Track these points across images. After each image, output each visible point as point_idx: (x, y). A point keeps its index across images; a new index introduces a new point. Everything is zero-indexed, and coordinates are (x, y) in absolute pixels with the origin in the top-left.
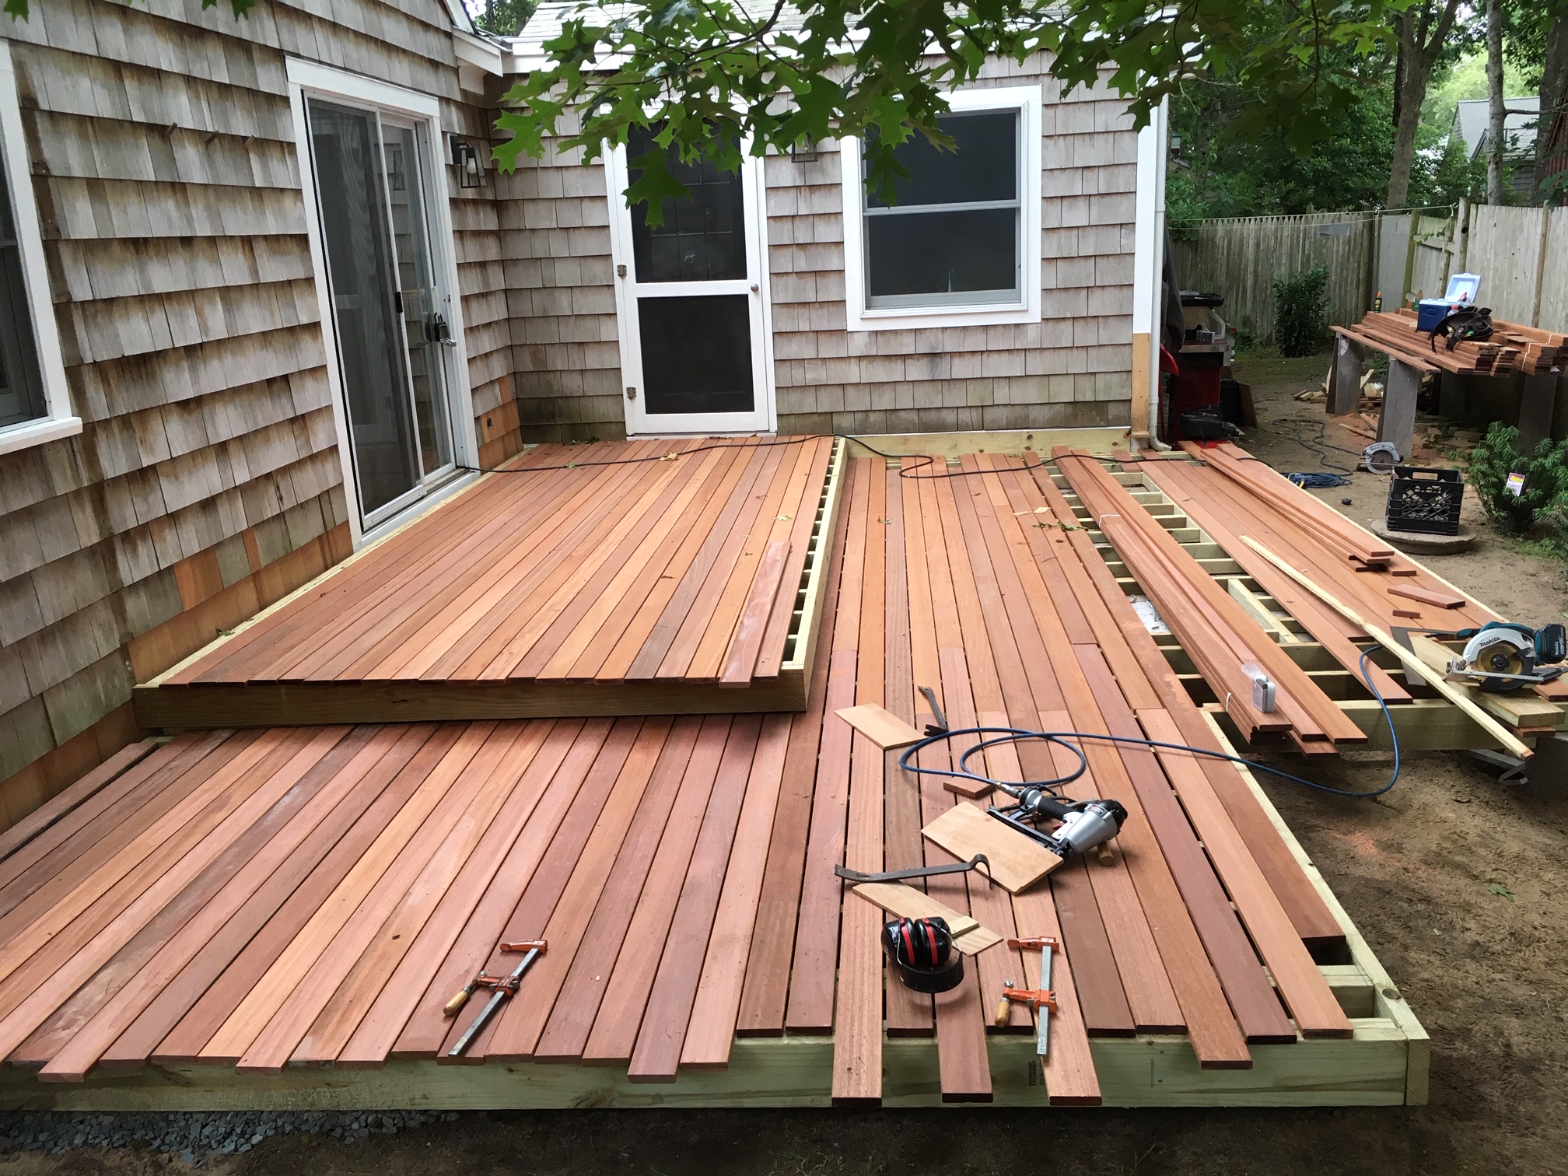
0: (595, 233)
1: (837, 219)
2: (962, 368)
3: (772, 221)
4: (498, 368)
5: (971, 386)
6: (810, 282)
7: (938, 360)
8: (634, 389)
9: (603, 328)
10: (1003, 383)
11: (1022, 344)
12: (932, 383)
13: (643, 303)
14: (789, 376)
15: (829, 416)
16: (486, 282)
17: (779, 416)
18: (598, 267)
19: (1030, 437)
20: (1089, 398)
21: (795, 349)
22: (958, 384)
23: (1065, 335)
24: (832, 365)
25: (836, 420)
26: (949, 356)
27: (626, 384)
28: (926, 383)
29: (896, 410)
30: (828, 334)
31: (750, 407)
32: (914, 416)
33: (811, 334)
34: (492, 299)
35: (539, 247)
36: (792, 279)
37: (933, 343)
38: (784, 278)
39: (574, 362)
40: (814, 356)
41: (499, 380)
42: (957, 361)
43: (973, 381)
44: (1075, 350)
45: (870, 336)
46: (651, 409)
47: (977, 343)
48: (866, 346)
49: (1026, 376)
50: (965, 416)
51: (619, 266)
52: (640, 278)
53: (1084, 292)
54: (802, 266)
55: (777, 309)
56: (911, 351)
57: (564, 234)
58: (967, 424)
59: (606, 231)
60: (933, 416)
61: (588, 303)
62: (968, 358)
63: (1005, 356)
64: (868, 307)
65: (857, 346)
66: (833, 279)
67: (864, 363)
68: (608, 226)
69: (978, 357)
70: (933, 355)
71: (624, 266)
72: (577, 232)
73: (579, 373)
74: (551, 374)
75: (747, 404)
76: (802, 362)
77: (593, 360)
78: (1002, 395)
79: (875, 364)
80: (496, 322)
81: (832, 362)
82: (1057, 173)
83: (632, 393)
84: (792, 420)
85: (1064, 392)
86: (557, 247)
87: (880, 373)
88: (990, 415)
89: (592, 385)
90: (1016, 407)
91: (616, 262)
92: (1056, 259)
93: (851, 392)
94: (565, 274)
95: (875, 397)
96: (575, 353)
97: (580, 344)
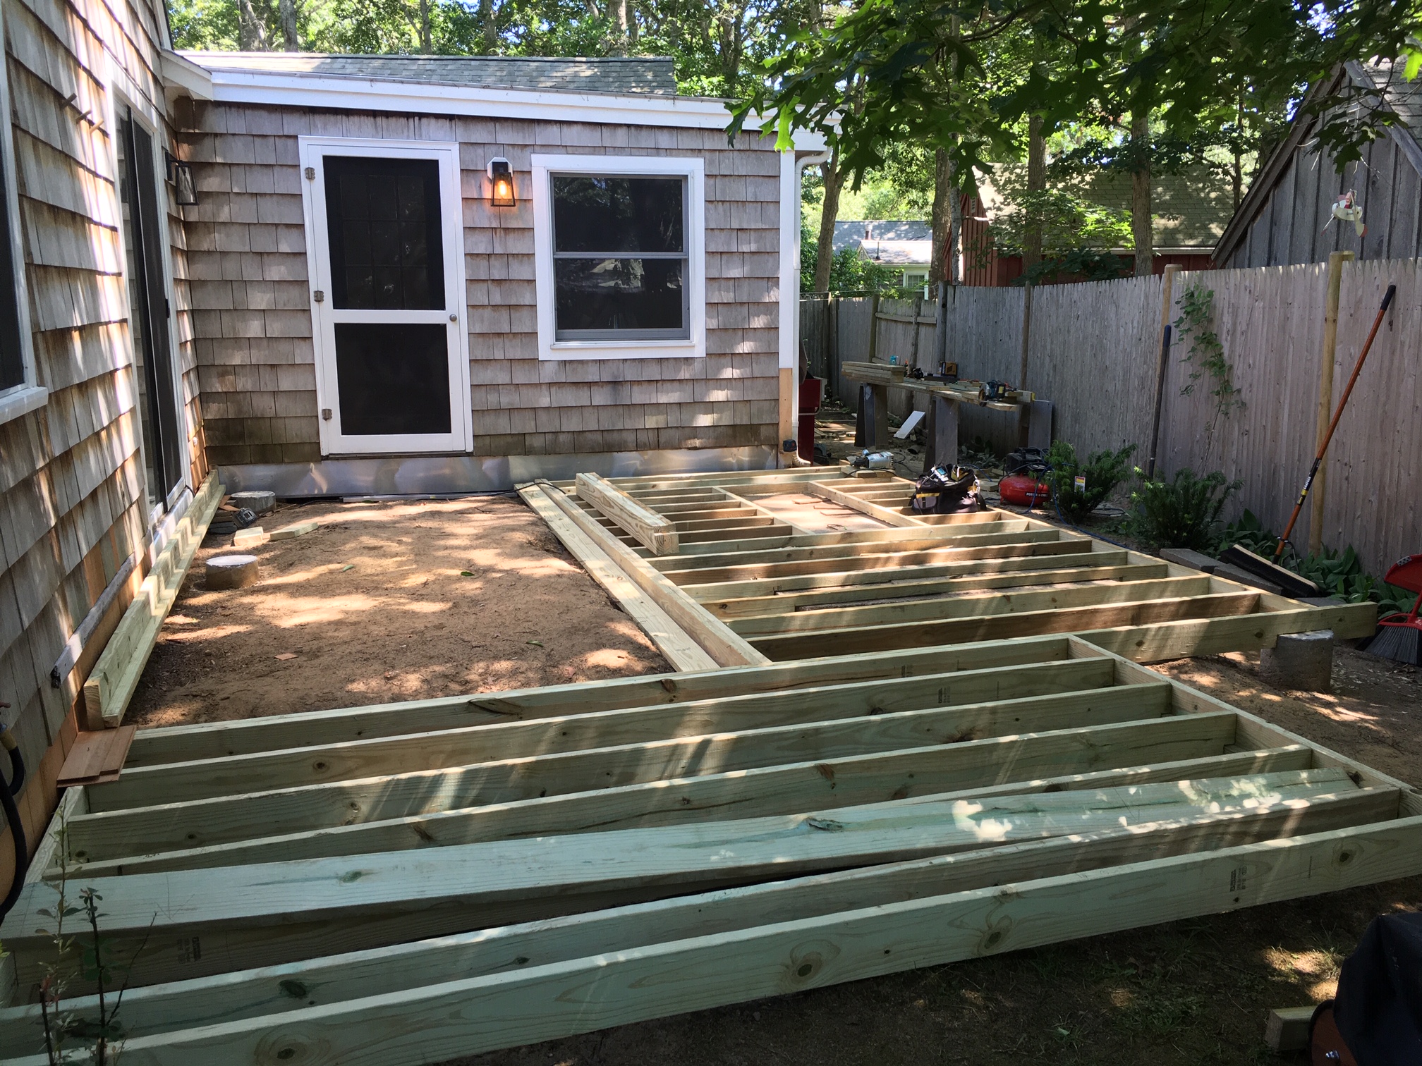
0: (291, 259)
1: (529, 259)
2: (639, 396)
3: (468, 257)
5: (648, 410)
6: (504, 314)
7: (620, 387)
8: (330, 410)
9: (297, 351)
10: (676, 408)
11: (690, 375)
12: (614, 408)
13: (340, 328)
14: (484, 400)
15: (521, 438)
16: (184, 300)
17: (474, 436)
18: (294, 292)
20: (745, 421)
21: (487, 376)
22: (637, 409)
23: (726, 368)
24: (524, 390)
25: (529, 440)
26: (629, 384)
27: (321, 407)
28: (610, 408)
29: (583, 432)
30: (521, 363)
31: (448, 430)
32: (598, 437)
33: (505, 362)
35: (230, 270)
36: (488, 312)
37: (616, 373)
38: (480, 310)
39: (266, 383)
40: (508, 382)
42: (636, 388)
43: (650, 406)
44: (734, 381)
45: (559, 365)
46: (347, 430)
47: (653, 373)
48: (556, 374)
49: (695, 402)
50: (643, 438)
52: (338, 304)
53: (740, 333)
54: (497, 299)
55: (473, 338)
56: (597, 379)
57: (257, 258)
58: (645, 444)
59: (303, 258)
60: (615, 437)
61: (284, 326)
62: (645, 386)
63: (676, 385)
64: (557, 340)
65: (547, 374)
66: (525, 313)
67: (553, 389)
68: (305, 253)
69: (653, 386)
70: (615, 384)
71: (321, 292)
72: (271, 257)
73: (271, 395)
74: (241, 395)
75: (443, 425)
76: (496, 387)
77: (286, 382)
78: (674, 418)
79: (564, 390)
81: (524, 387)
82: (717, 232)
83: (327, 415)
84: (487, 440)
85: (726, 417)
86: (250, 271)
87: (569, 398)
88: (664, 436)
89: (284, 407)
90: (686, 429)
91: (313, 287)
92: (717, 304)
93: (542, 416)
94: (258, 297)
95: (564, 420)
96: (267, 375)
97: (272, 366)
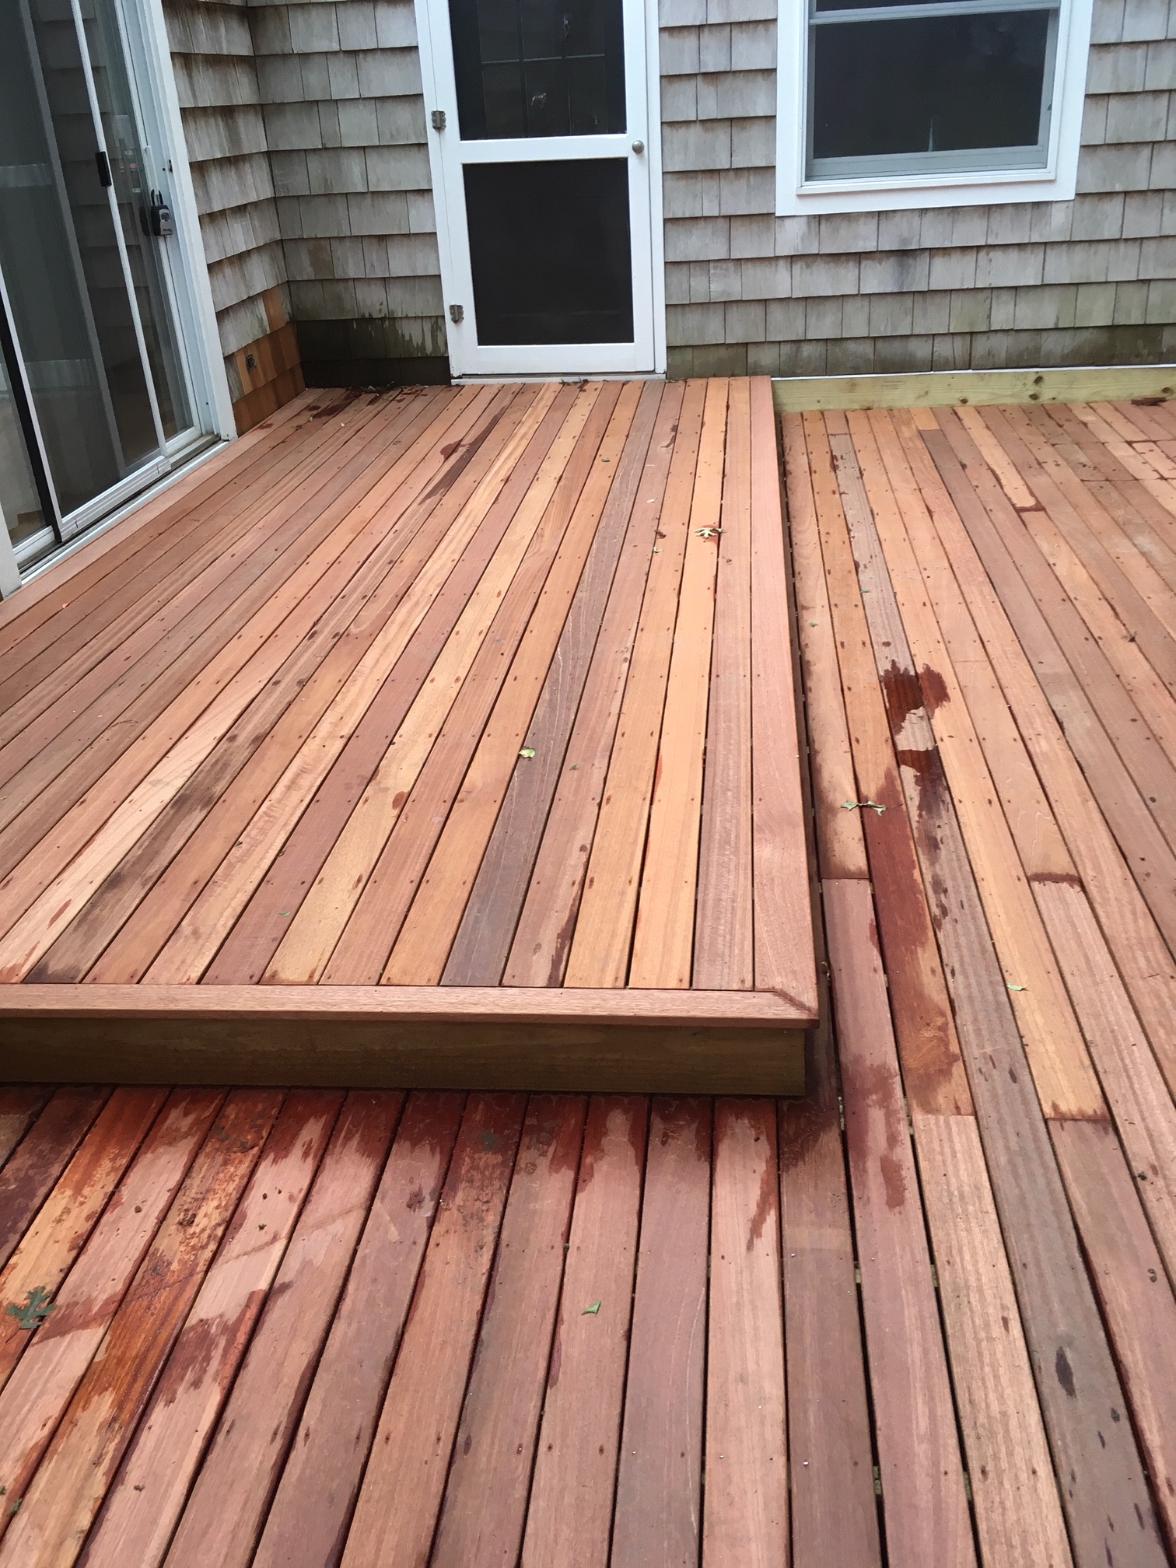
0: (398, 59)
1: (767, 30)
2: (945, 274)
3: (666, 35)
4: (261, 277)
5: (957, 301)
6: (722, 136)
7: (911, 261)
8: (460, 307)
9: (413, 213)
10: (1006, 296)
11: (1041, 235)
12: (898, 298)
13: (472, 172)
14: (685, 286)
15: (742, 350)
16: (234, 137)
17: (669, 348)
18: (402, 115)
19: (1039, 380)
20: (1135, 319)
21: (695, 244)
22: (938, 299)
23: (1110, 220)
24: (749, 270)
25: (754, 355)
26: (927, 254)
27: (449, 300)
28: (890, 299)
29: (842, 339)
30: (746, 221)
31: (628, 337)
32: (867, 349)
33: (720, 221)
34: (247, 168)
35: (313, 83)
36: (695, 132)
37: (906, 234)
38: (682, 131)
39: (373, 266)
40: (724, 256)
41: (264, 295)
42: (939, 263)
43: (962, 294)
44: (1122, 246)
45: (809, 223)
46: (485, 338)
47: (972, 233)
48: (802, 240)
49: (1043, 286)
50: (944, 348)
51: (434, 113)
52: (466, 133)
53: (1146, 152)
54: (710, 110)
55: (671, 182)
56: (872, 248)
57: (349, 61)
58: (947, 361)
59: (413, 54)
60: (897, 348)
61: (390, 173)
62: (956, 257)
63: (1014, 254)
64: (809, 176)
65: (789, 240)
66: (756, 131)
67: (797, 268)
68: (416, 48)
69: (970, 258)
70: (904, 255)
71: (442, 113)
72: (370, 57)
73: (380, 284)
74: (341, 284)
75: (622, 332)
76: (704, 265)
77: (400, 263)
78: (1003, 315)
79: (815, 268)
80: (255, 204)
81: (749, 265)
83: (457, 313)
84: (688, 355)
85: (1098, 312)
86: (341, 83)
87: (822, 281)
88: (981, 346)
89: (400, 302)
90: (1022, 334)
91: (430, 105)
92: (1108, 95)
93: (777, 313)
94: (355, 126)
95: (812, 320)
96: (373, 253)
97: (382, 238)
